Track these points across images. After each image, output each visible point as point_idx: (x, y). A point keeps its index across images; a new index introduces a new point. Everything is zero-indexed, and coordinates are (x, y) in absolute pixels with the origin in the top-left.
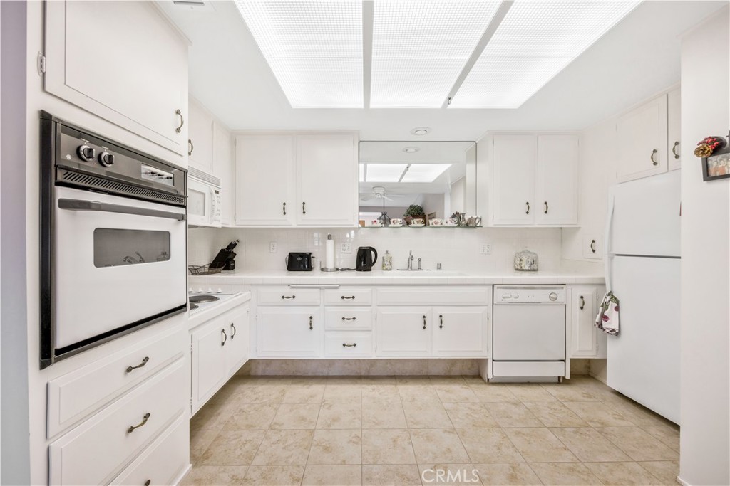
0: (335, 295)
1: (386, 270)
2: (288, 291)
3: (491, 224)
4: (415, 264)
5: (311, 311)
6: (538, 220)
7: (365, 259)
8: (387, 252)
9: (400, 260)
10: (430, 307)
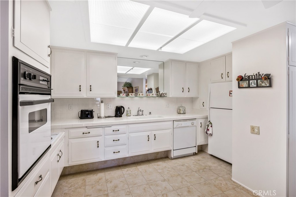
0: (109, 130)
1: (129, 116)
2: (86, 130)
3: (171, 96)
4: (140, 113)
5: (98, 139)
6: (186, 95)
7: (119, 112)
8: (129, 108)
9: (134, 112)
10: (150, 132)
